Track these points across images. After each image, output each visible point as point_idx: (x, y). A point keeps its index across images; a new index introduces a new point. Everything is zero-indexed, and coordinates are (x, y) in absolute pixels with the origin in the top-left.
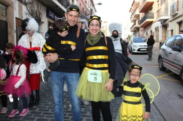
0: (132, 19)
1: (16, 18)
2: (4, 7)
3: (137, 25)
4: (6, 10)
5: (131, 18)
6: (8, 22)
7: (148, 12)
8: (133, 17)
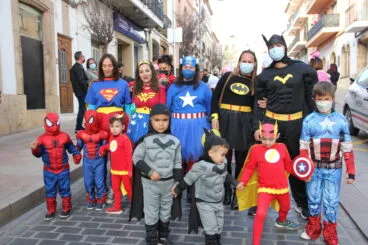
0: (292, 28)
1: (59, 35)
2: (36, 13)
3: (302, 42)
4: (40, 18)
5: (288, 26)
6: (44, 43)
7: (326, 13)
8: (293, 23)
